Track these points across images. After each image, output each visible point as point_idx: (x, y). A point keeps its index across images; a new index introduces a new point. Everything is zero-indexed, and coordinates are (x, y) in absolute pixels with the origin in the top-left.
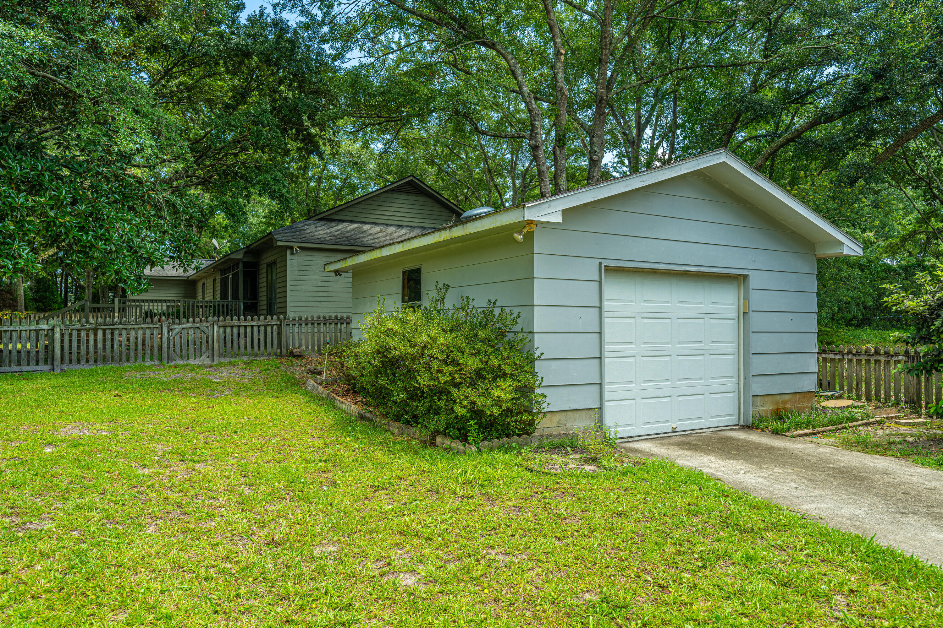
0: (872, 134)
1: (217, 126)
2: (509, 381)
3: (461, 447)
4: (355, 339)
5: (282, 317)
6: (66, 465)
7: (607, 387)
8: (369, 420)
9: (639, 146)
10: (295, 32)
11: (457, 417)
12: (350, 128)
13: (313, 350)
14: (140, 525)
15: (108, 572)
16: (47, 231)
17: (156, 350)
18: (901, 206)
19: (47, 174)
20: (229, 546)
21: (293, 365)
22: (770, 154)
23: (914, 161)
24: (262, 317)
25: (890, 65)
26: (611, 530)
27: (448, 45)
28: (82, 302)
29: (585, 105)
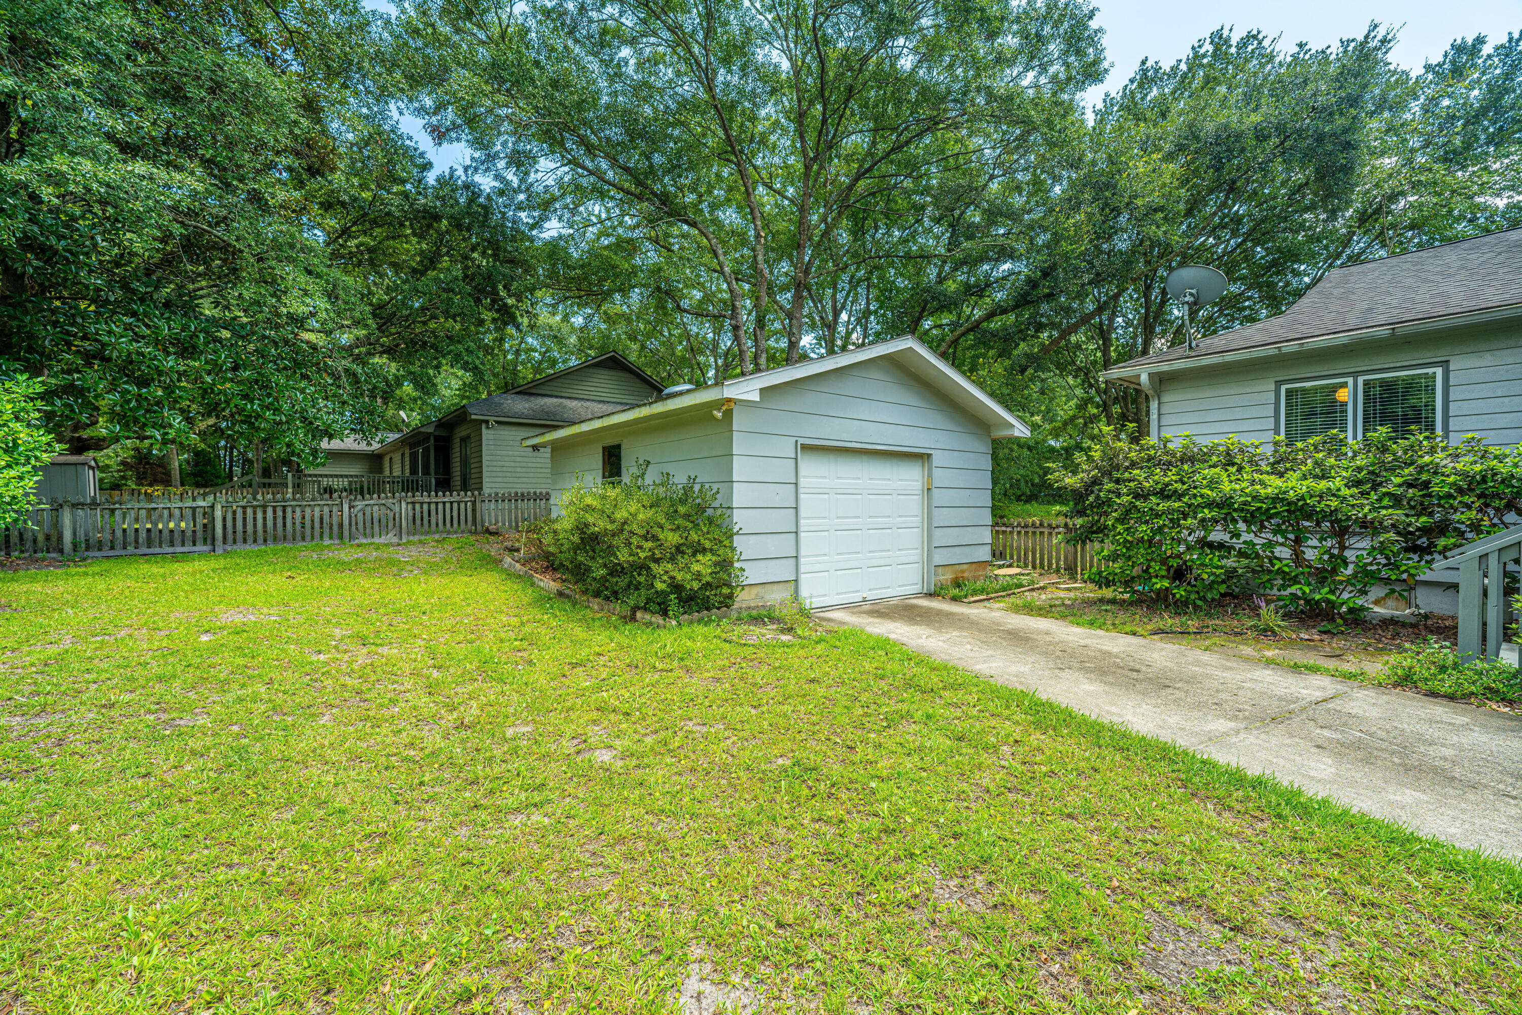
0: (1040, 327)
1: (403, 291)
2: (709, 556)
3: (661, 622)
4: (554, 515)
5: (476, 493)
6: (226, 654)
7: (802, 560)
8: (568, 597)
9: (835, 329)
10: (489, 197)
11: (657, 592)
12: (549, 300)
13: (510, 526)
14: (313, 715)
15: (272, 768)
16: (203, 398)
17: (335, 528)
18: (1064, 393)
19: (202, 336)
20: (413, 733)
21: (488, 543)
22: (953, 342)
23: (1074, 353)
24: (455, 493)
25: (1055, 264)
26: (804, 696)
27: (650, 221)
28: (250, 477)
29: (784, 288)
